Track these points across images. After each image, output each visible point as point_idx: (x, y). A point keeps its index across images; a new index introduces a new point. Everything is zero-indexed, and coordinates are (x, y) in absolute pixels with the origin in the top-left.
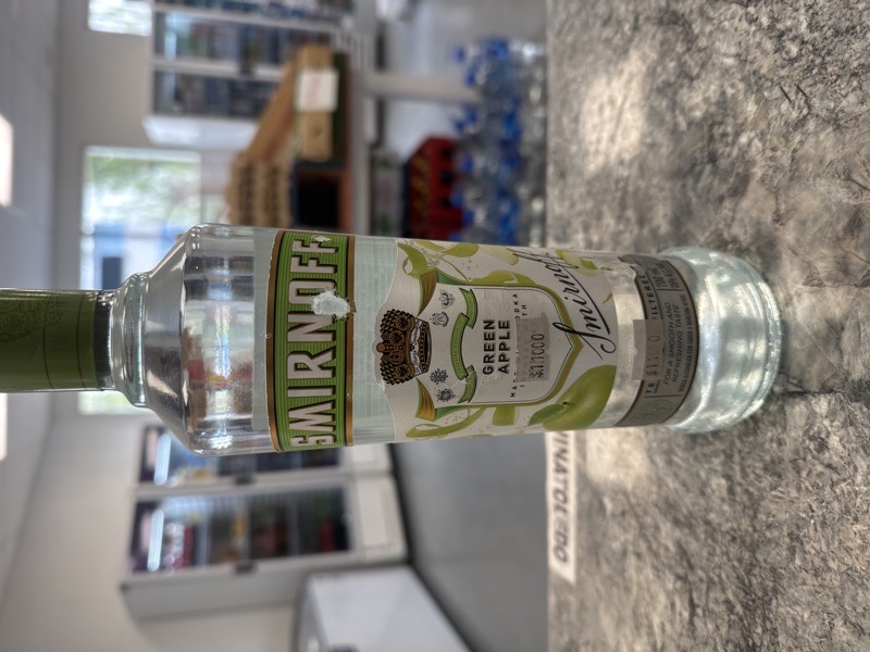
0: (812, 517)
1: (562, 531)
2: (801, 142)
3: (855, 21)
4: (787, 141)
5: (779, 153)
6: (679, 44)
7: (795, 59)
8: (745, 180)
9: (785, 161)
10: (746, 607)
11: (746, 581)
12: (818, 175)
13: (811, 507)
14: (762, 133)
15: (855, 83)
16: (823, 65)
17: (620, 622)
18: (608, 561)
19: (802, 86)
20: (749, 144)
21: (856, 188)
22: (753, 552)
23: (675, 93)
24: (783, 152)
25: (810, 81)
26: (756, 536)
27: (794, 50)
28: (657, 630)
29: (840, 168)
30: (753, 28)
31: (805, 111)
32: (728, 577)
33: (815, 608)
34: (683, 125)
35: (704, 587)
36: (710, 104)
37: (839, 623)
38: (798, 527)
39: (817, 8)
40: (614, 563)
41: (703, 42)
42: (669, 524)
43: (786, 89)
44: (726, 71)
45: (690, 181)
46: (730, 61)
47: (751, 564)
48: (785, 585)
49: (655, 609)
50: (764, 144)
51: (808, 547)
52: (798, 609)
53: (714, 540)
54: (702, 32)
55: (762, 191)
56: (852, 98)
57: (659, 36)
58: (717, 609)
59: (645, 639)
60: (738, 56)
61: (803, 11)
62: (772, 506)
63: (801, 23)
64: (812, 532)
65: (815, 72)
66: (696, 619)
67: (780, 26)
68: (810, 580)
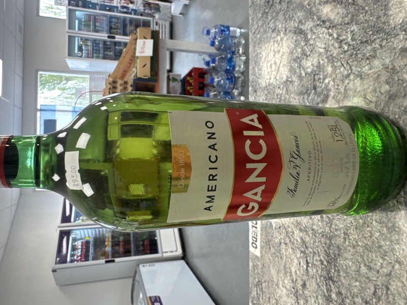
0: (352, 226)
1: (255, 236)
2: (348, 83)
3: (368, 38)
4: (343, 82)
5: (340, 87)
6: (302, 42)
7: (346, 51)
8: (327, 96)
9: (342, 90)
10: (328, 262)
11: (328, 252)
12: (354, 96)
13: (351, 222)
14: (334, 79)
15: (368, 62)
16: (356, 54)
17: (278, 272)
18: (273, 247)
19: (349, 62)
20: (329, 83)
21: (368, 101)
22: (330, 240)
23: (301, 61)
24: (341, 87)
25: (351, 60)
26: (331, 234)
27: (346, 48)
28: (293, 274)
29: (362, 94)
30: (331, 38)
31: (350, 71)
32: (321, 251)
33: (353, 261)
34: (303, 74)
35: (312, 255)
36: (314, 66)
37: (362, 266)
38: (347, 230)
39: (355, 32)
40: (276, 248)
41: (311, 42)
42: (298, 231)
43: (343, 63)
44: (320, 54)
45: (306, 97)
46: (322, 50)
47: (330, 245)
48: (343, 252)
49: (293, 266)
50: (334, 83)
51: (351, 237)
52: (347, 261)
53: (315, 236)
54: (311, 38)
55: (333, 101)
56: (367, 68)
57: (295, 38)
58: (317, 264)
59: (289, 278)
60: (325, 48)
61: (349, 33)
62: (337, 222)
63: (349, 38)
64: (352, 232)
65: (354, 56)
66: (309, 268)
67: (341, 38)
68: (352, 250)
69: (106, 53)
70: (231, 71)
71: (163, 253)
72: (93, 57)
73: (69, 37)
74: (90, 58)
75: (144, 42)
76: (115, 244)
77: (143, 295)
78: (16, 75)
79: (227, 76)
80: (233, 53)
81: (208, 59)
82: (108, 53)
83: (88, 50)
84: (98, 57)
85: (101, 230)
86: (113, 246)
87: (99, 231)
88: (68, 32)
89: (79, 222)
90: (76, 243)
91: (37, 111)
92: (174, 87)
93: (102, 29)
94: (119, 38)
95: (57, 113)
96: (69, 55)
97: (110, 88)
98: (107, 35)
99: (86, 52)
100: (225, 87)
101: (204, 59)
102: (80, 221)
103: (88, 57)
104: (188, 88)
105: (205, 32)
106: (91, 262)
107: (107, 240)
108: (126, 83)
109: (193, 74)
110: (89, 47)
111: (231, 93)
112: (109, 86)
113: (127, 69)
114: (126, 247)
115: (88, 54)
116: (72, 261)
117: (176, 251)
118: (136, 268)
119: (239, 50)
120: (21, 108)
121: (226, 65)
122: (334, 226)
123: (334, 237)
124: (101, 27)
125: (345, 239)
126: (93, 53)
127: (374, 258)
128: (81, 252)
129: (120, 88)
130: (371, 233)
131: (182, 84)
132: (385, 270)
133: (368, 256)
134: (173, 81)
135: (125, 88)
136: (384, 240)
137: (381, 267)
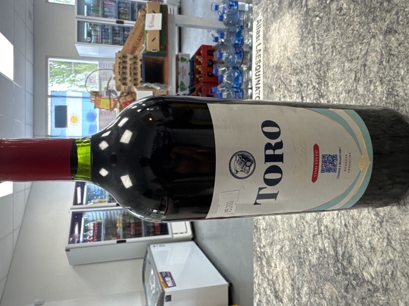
0: (338, 36)
10: (319, 83)
11: (319, 75)
13: (338, 33)
22: (321, 63)
26: (322, 57)
32: (313, 78)
35: (306, 88)
38: (334, 43)
42: (294, 77)
47: (320, 67)
48: (331, 65)
51: (337, 47)
52: (334, 69)
53: (309, 69)
62: (327, 42)
64: (338, 41)
68: (338, 57)
69: (114, 38)
70: (240, 45)
71: (173, 234)
72: (102, 43)
73: (78, 21)
74: (99, 43)
75: (153, 16)
76: (126, 227)
77: (154, 271)
78: (27, 61)
81: (217, 35)
82: (118, 38)
83: (97, 36)
84: (107, 43)
85: (112, 212)
86: (124, 229)
87: (110, 213)
88: (77, 18)
89: (91, 204)
90: (88, 224)
91: (48, 97)
92: (183, 67)
93: (111, 14)
94: (128, 23)
95: (67, 99)
96: (79, 40)
97: (120, 63)
98: (115, 20)
99: (96, 37)
100: (234, 62)
101: (212, 35)
102: (92, 203)
103: (97, 43)
104: (197, 67)
105: (214, 8)
106: (102, 242)
107: (118, 221)
108: (135, 57)
109: (201, 52)
110: (98, 33)
112: (119, 60)
113: (136, 45)
115: (97, 39)
116: (84, 241)
117: (186, 232)
118: (147, 248)
120: (32, 94)
122: (324, 48)
123: (324, 57)
124: (109, 12)
125: (332, 52)
126: (102, 39)
127: (355, 49)
128: (93, 233)
129: (129, 62)
130: (353, 30)
131: (191, 64)
132: (363, 52)
133: (350, 52)
134: (181, 61)
135: (135, 63)
136: (363, 27)
137: (360, 52)
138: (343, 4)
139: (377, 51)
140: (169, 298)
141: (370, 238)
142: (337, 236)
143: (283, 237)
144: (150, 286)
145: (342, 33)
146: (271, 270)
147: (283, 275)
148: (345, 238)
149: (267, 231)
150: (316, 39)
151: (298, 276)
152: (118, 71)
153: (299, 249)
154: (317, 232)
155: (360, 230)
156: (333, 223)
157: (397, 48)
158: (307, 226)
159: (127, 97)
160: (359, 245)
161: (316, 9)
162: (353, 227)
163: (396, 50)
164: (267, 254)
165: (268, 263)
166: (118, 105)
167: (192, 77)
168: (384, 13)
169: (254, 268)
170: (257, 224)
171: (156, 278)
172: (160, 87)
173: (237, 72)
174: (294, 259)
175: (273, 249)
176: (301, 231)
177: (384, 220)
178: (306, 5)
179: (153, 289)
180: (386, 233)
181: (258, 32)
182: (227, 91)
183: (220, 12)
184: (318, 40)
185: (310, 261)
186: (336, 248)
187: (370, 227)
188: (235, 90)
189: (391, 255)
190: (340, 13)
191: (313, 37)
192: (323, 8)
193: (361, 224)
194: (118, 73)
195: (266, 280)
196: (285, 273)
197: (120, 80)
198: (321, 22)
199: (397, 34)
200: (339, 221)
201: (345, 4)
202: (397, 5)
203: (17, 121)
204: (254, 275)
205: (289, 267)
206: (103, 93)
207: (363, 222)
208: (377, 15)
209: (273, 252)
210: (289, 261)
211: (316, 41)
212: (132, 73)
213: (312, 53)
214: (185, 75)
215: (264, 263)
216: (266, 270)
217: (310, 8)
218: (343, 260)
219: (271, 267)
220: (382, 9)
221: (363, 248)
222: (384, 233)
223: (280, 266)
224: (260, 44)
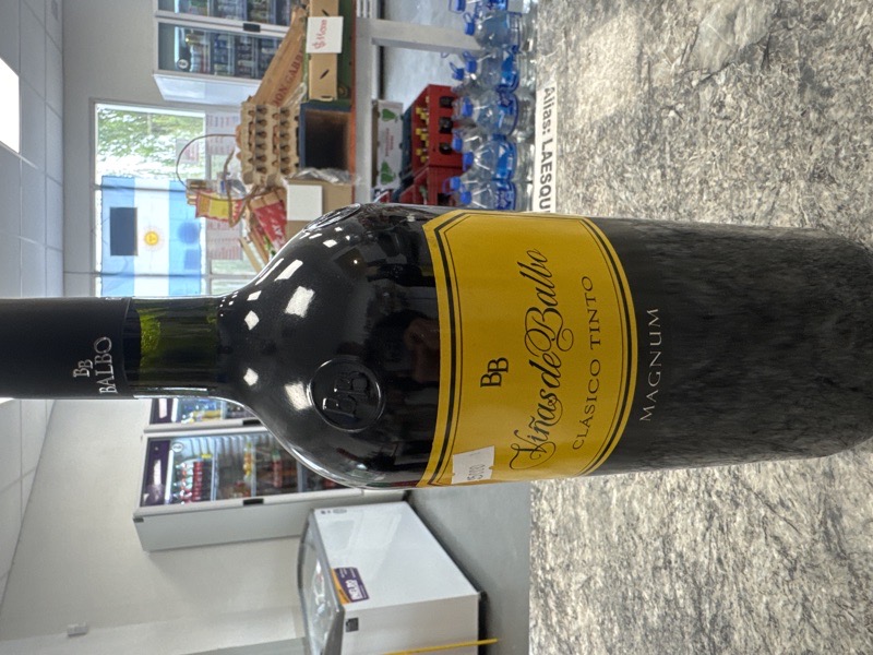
69: (239, 62)
72: (212, 72)
73: (161, 25)
74: (206, 73)
75: (324, 22)
76: (264, 470)
77: (322, 566)
78: (49, 110)
79: (501, 99)
80: (515, 49)
81: (461, 65)
82: (246, 63)
83: (202, 57)
84: (222, 73)
85: (233, 438)
86: (259, 474)
87: (230, 441)
88: (158, 16)
89: (188, 421)
90: (183, 465)
91: (94, 190)
92: (388, 129)
93: (231, 9)
94: (269, 30)
95: (137, 194)
96: (161, 67)
97: (251, 123)
98: (241, 23)
99: (198, 60)
100: (497, 124)
101: (451, 64)
102: (190, 420)
103: (202, 71)
104: (418, 131)
106: (213, 503)
107: (246, 459)
108: (285, 112)
109: (427, 99)
110: (204, 49)
111: (508, 139)
112: (249, 118)
113: (285, 85)
114: (287, 473)
115: (202, 64)
116: (174, 501)
118: (308, 516)
119: (528, 44)
120: (60, 179)
121: (498, 76)
122: (683, 181)
123: (684, 199)
124: (228, 4)
125: (701, 192)
126: (213, 63)
127: (748, 196)
128: (193, 483)
129: (271, 123)
130: (744, 154)
131: (404, 125)
132: (765, 208)
133: (738, 200)
134: (384, 117)
135: (283, 124)
136: (765, 154)
137: (759, 206)
138: (725, 95)
139: (792, 211)
140: (354, 624)
141: (769, 599)
142: (702, 578)
143: (591, 557)
144: (314, 596)
145: (721, 155)
146: (566, 622)
147: (590, 636)
148: (718, 587)
149: (558, 539)
150: (668, 156)
151: (619, 645)
152: (246, 140)
153: (623, 589)
154: (660, 563)
155: (749, 576)
156: (694, 550)
157: (834, 214)
158: (640, 546)
159: (265, 197)
160: (746, 607)
161: (670, 93)
162: (735, 567)
163: (832, 219)
164: (558, 586)
165: (560, 606)
166: (247, 212)
167: (407, 153)
168: (810, 135)
169: (531, 611)
170: (537, 519)
171: (326, 580)
172: (338, 177)
173: (504, 147)
174: (613, 609)
175: (571, 579)
176: (628, 554)
177: (798, 566)
178: (650, 80)
179: (321, 603)
180: (800, 593)
181: (547, 115)
182: (482, 188)
183: (469, 14)
184: (671, 160)
185: (645, 619)
186: (700, 603)
187: (769, 575)
188: (499, 185)
189: (809, 641)
190: (719, 111)
191: (662, 151)
192: (683, 94)
193: (750, 564)
194: (247, 146)
195: (555, 640)
196: (594, 634)
197: (250, 160)
198: (680, 122)
199: (834, 185)
200: (707, 549)
201: (729, 96)
202: (836, 123)
203: (30, 240)
204: (532, 624)
205: (603, 623)
206: (214, 185)
207: (755, 561)
208: (794, 136)
209: (569, 585)
210: (604, 611)
211: (669, 162)
212: (278, 146)
213: (658, 185)
214: (392, 148)
215: (552, 604)
216: (555, 619)
217: (657, 88)
218: (713, 630)
219: (567, 614)
220: (806, 125)
221: (754, 614)
222: (797, 594)
223: (583, 617)
224: (551, 140)
